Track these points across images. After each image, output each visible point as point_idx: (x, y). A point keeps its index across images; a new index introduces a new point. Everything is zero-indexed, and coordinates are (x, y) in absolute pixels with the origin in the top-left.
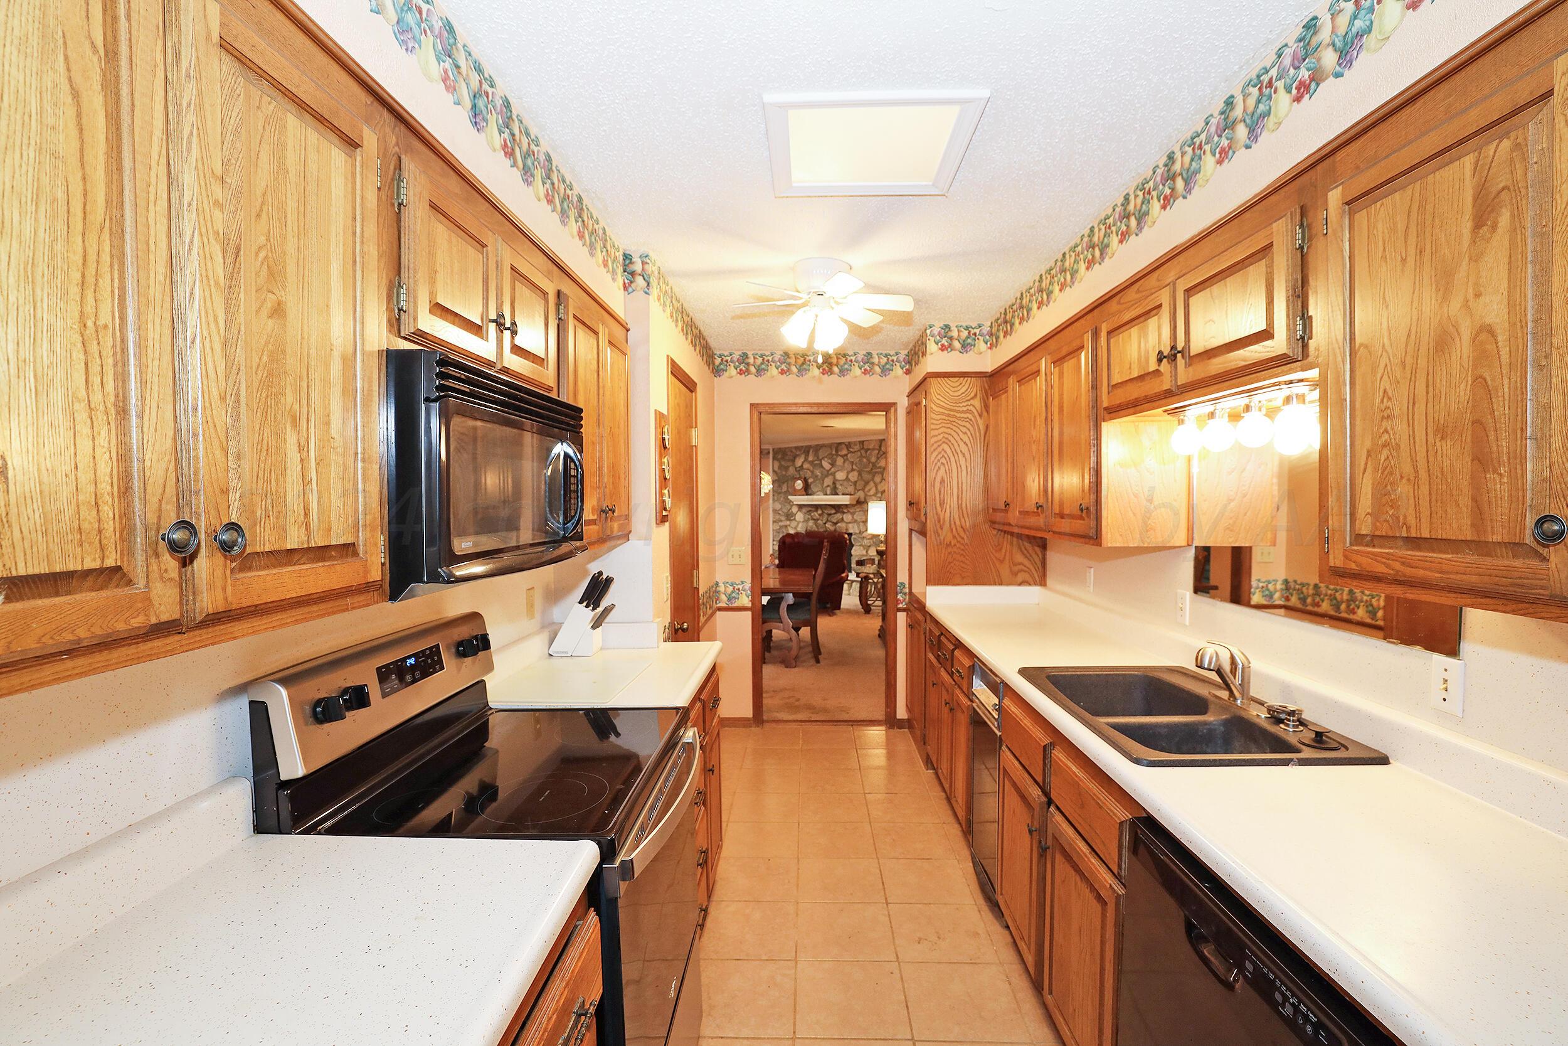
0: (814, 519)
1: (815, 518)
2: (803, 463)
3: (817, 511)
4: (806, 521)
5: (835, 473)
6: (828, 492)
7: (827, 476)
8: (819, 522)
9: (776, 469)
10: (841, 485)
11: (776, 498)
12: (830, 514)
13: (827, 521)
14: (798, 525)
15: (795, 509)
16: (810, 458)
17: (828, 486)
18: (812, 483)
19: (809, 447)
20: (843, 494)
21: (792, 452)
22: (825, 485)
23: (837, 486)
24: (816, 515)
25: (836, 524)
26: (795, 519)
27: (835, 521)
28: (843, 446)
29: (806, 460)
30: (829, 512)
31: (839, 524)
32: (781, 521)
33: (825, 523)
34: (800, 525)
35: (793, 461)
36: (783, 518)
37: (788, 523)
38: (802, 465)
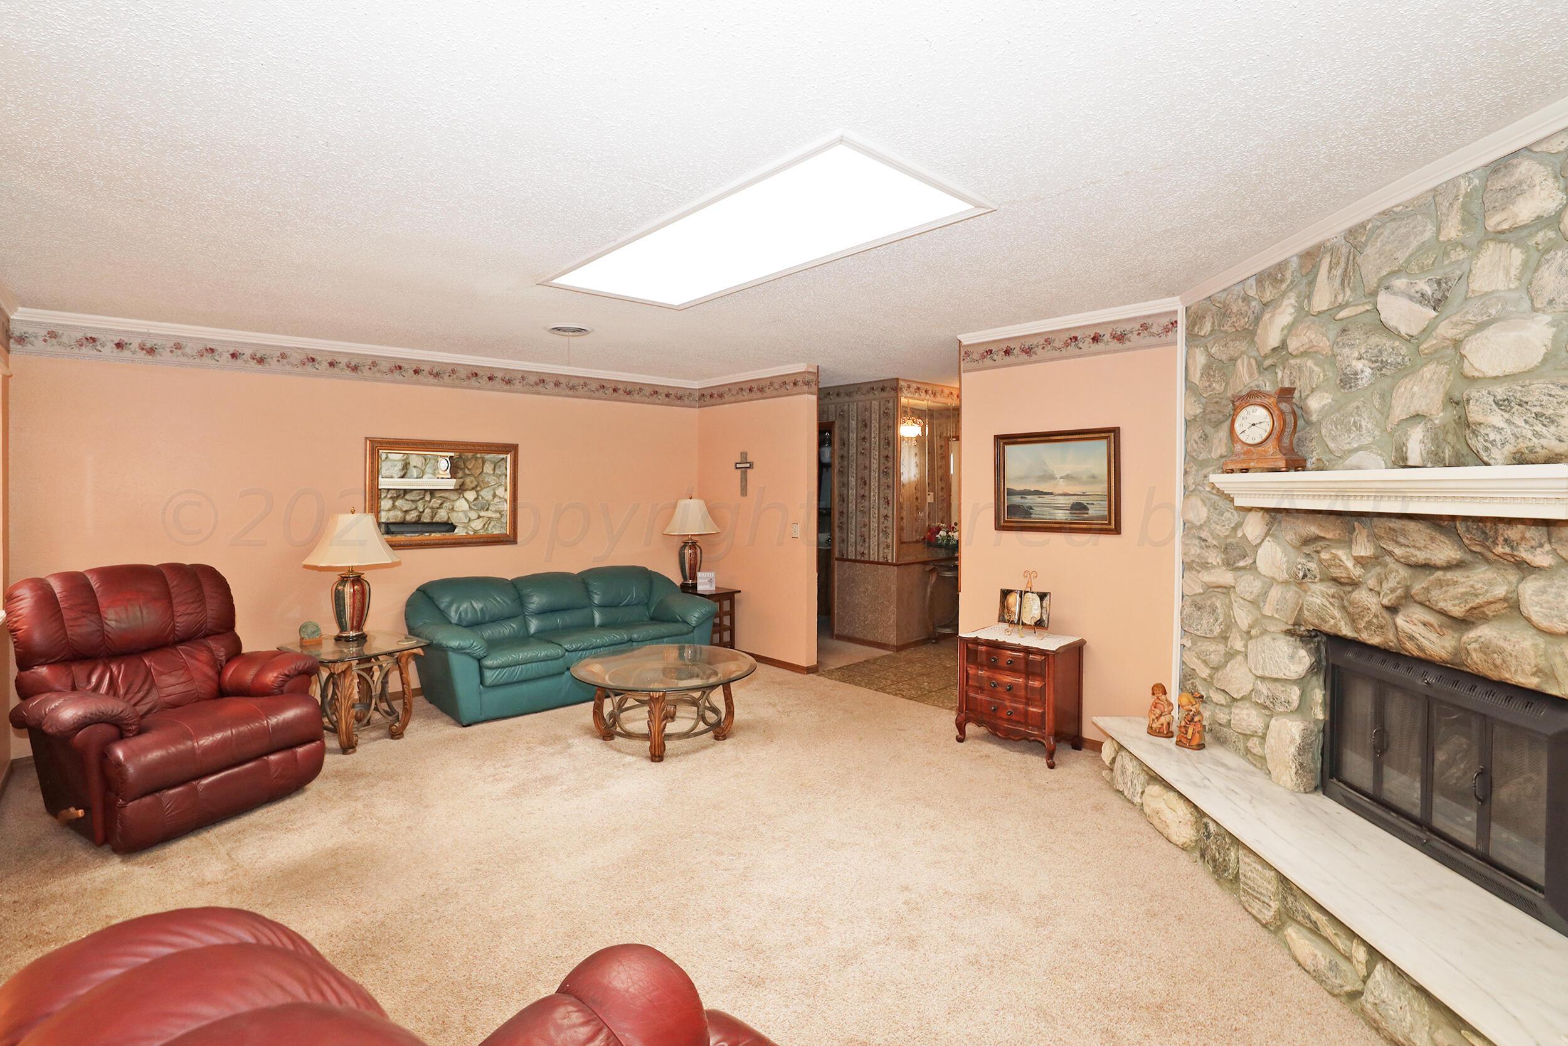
0: (1335, 580)
1: (1336, 572)
2: (1291, 328)
3: (1348, 542)
4: (1301, 580)
5: (1457, 344)
6: (1415, 449)
7: (1404, 370)
8: (1362, 596)
9: (1196, 378)
10: (1503, 404)
11: (1191, 480)
12: (1427, 567)
13: (1407, 597)
14: (1265, 594)
15: (1253, 528)
16: (1322, 300)
17: (1417, 417)
18: (1325, 412)
19: (1311, 257)
20: (1520, 459)
21: (1246, 299)
22: (1399, 412)
23: (1475, 413)
24: (1346, 559)
25: (1463, 623)
26: (1253, 568)
27: (1457, 611)
28: (1525, 168)
29: (1303, 314)
30: (1421, 556)
31: (1484, 632)
32: (1205, 566)
33: (1393, 609)
34: (1275, 593)
35: (1249, 333)
36: (1214, 558)
37: (1226, 577)
38: (1283, 345)
